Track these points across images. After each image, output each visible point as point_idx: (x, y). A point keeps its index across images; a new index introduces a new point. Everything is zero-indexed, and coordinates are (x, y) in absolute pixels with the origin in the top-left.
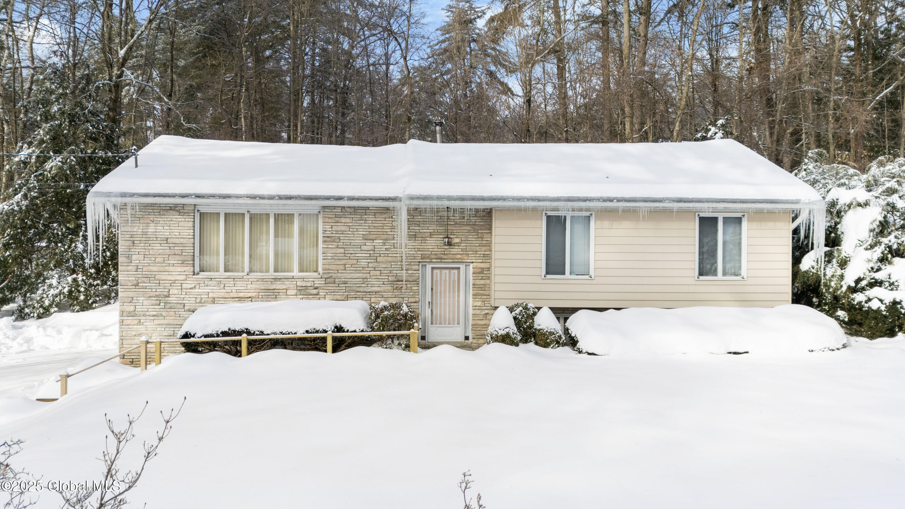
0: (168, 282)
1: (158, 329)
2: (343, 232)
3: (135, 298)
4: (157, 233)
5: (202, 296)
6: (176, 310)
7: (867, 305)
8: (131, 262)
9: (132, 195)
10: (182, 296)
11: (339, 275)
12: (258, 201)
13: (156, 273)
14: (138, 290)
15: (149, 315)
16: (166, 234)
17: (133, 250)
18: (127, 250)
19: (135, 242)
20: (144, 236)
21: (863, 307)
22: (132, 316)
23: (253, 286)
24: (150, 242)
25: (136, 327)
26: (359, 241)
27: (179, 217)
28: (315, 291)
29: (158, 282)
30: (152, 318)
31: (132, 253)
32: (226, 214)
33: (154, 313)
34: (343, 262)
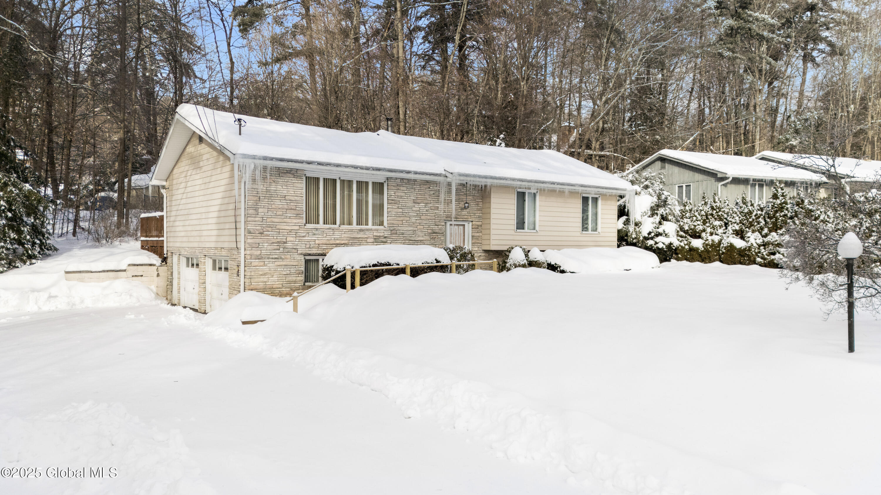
0: (286, 231)
1: (279, 269)
2: (401, 197)
3: (261, 244)
4: (278, 191)
5: (311, 243)
6: (291, 254)
7: (655, 246)
8: (258, 214)
9: (272, 159)
10: (296, 243)
11: (399, 228)
12: (359, 171)
13: (277, 224)
14: (263, 237)
15: (272, 258)
16: (284, 192)
17: (259, 204)
18: (255, 204)
19: (261, 198)
20: (268, 193)
21: (653, 247)
22: (259, 259)
23: (346, 235)
24: (272, 198)
25: (261, 267)
26: (410, 204)
27: (293, 179)
28: (384, 240)
29: (278, 231)
30: (274, 260)
31: (259, 207)
32: (324, 179)
33: (276, 256)
34: (402, 218)
